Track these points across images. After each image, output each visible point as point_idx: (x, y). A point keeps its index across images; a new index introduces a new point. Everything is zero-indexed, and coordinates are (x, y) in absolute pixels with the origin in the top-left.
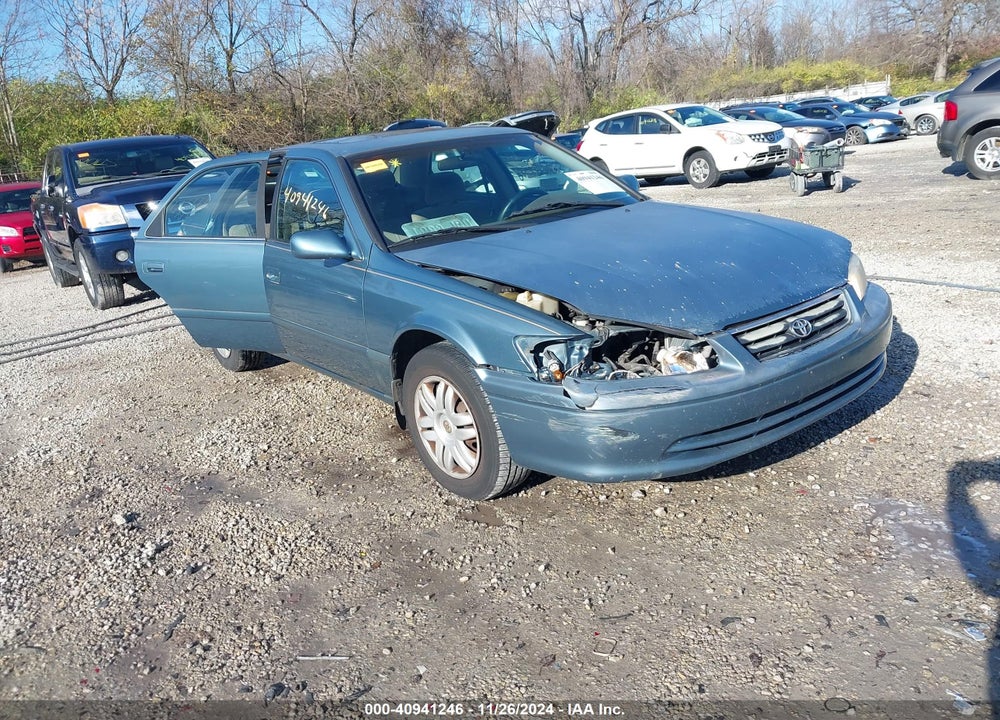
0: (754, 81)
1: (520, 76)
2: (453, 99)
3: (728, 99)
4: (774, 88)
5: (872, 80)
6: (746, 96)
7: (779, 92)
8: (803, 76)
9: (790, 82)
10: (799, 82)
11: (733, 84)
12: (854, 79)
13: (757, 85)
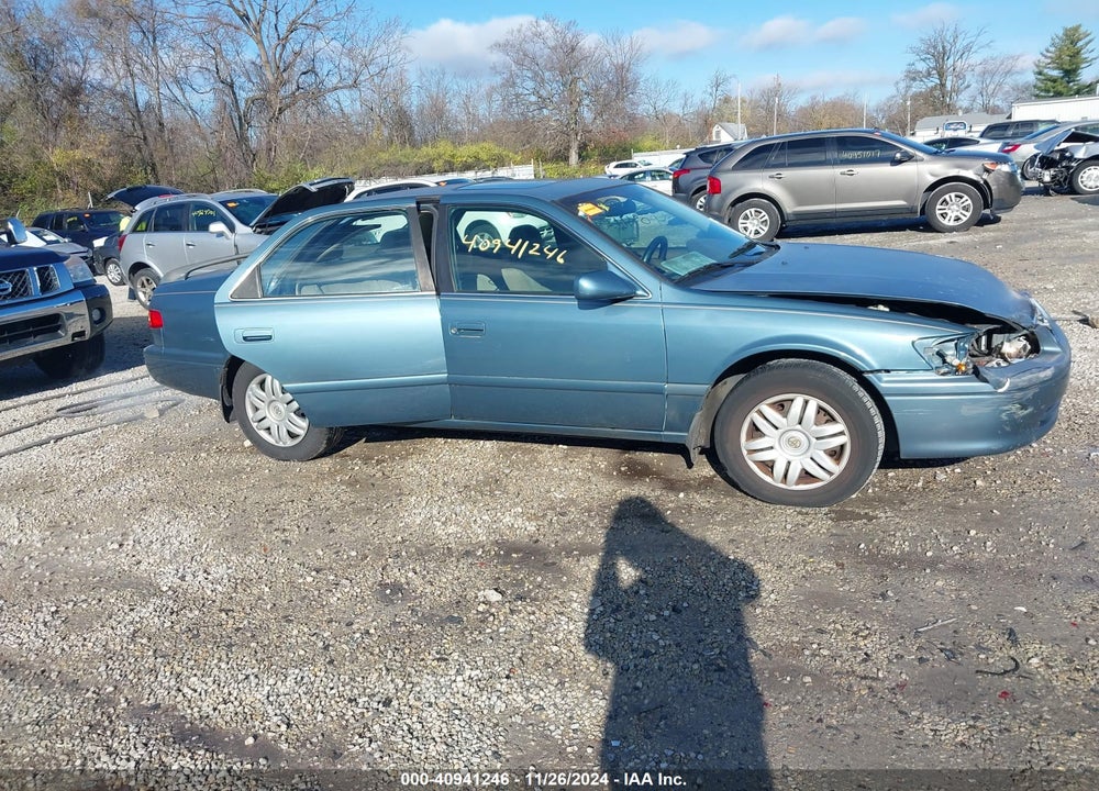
0: (404, 160)
1: (170, 145)
2: (87, 166)
3: (380, 177)
4: (425, 168)
5: (516, 163)
6: (398, 175)
7: (431, 172)
8: (453, 156)
9: (441, 162)
10: (449, 162)
11: (383, 162)
12: (500, 162)
13: (407, 163)
